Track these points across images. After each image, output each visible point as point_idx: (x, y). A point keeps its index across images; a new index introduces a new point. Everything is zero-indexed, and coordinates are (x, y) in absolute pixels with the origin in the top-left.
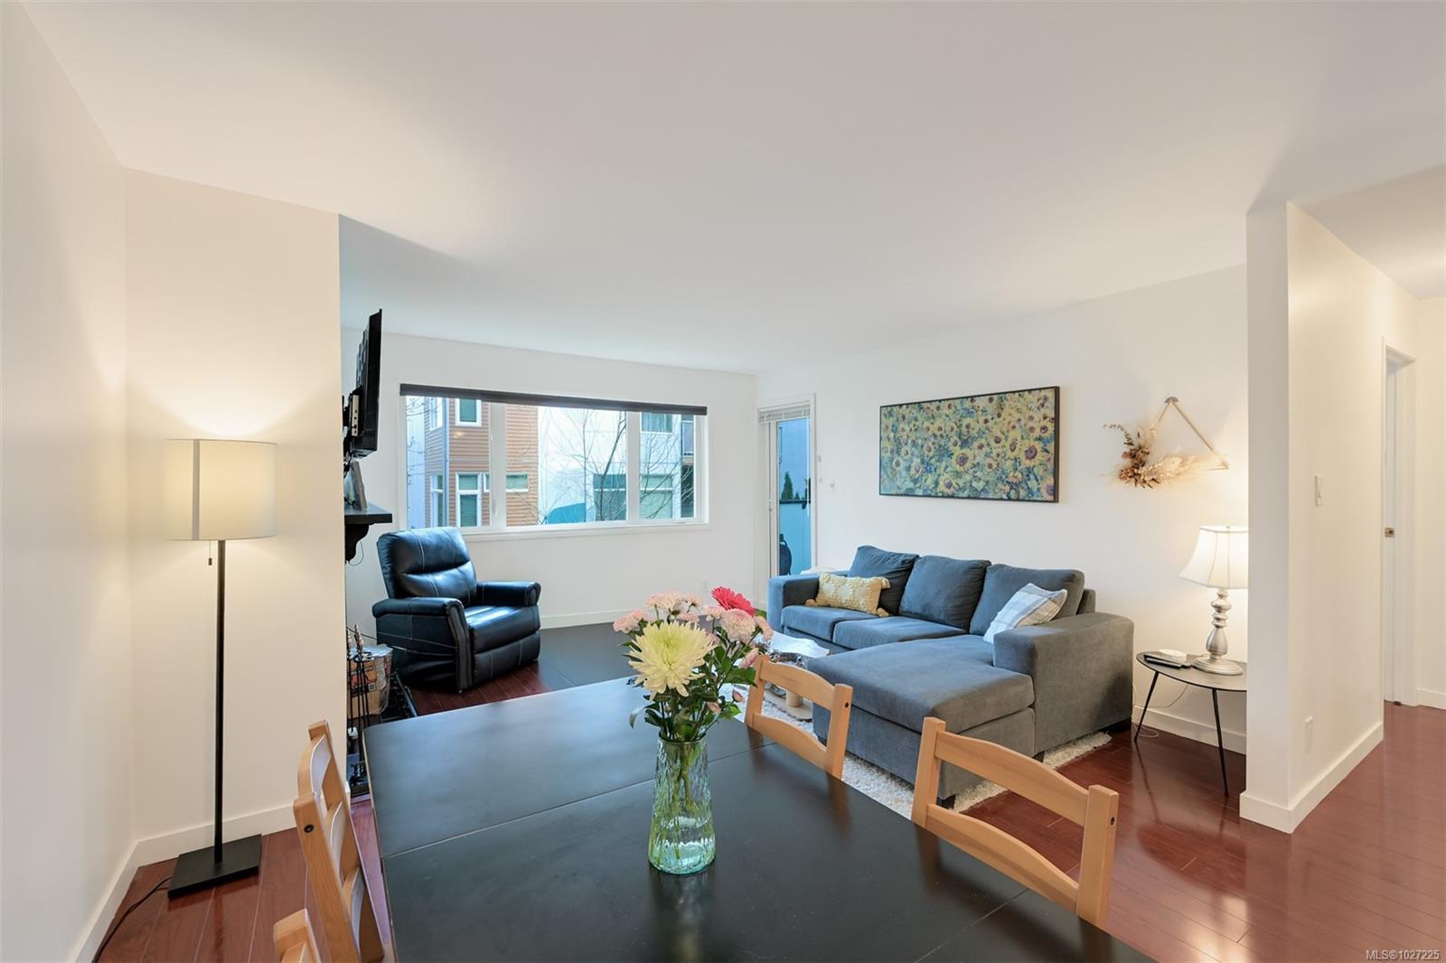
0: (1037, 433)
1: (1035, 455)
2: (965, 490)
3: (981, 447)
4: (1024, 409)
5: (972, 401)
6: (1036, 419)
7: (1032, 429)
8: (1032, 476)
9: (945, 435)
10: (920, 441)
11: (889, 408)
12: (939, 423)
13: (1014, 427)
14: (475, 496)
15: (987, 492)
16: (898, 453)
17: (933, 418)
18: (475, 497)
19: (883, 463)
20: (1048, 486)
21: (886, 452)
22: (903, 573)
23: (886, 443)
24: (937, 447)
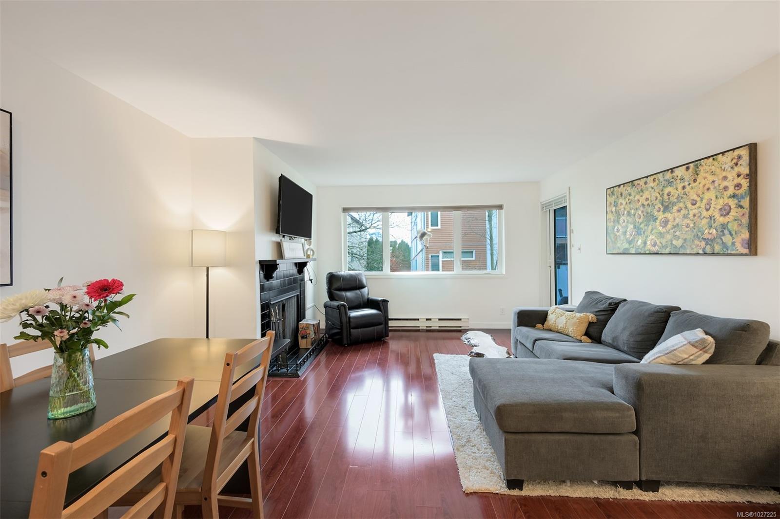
0: (731, 191)
1: (729, 212)
2: (667, 247)
3: (679, 211)
4: (718, 171)
5: (672, 172)
6: (730, 177)
7: (726, 188)
8: (726, 232)
9: (651, 204)
10: (633, 211)
11: (612, 189)
12: (646, 194)
13: (708, 189)
15: (685, 249)
16: (618, 222)
17: (642, 191)
19: (609, 231)
20: (743, 240)
21: (610, 222)
22: (609, 312)
23: (610, 216)
24: (645, 214)
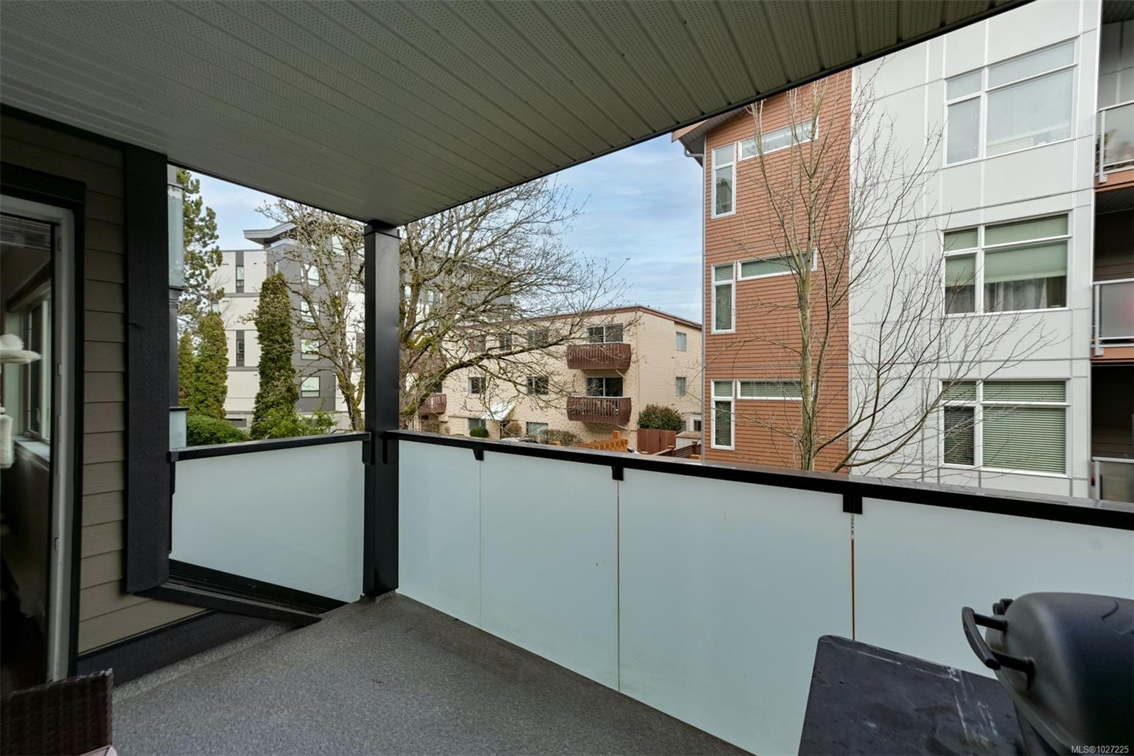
18: (729, 403)
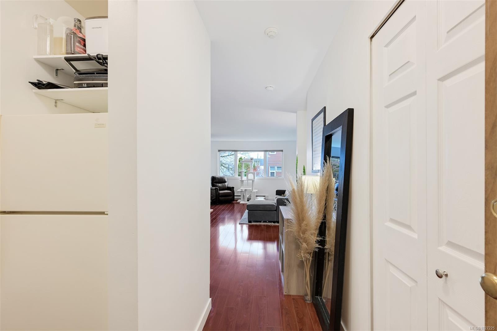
14: (274, 172)
